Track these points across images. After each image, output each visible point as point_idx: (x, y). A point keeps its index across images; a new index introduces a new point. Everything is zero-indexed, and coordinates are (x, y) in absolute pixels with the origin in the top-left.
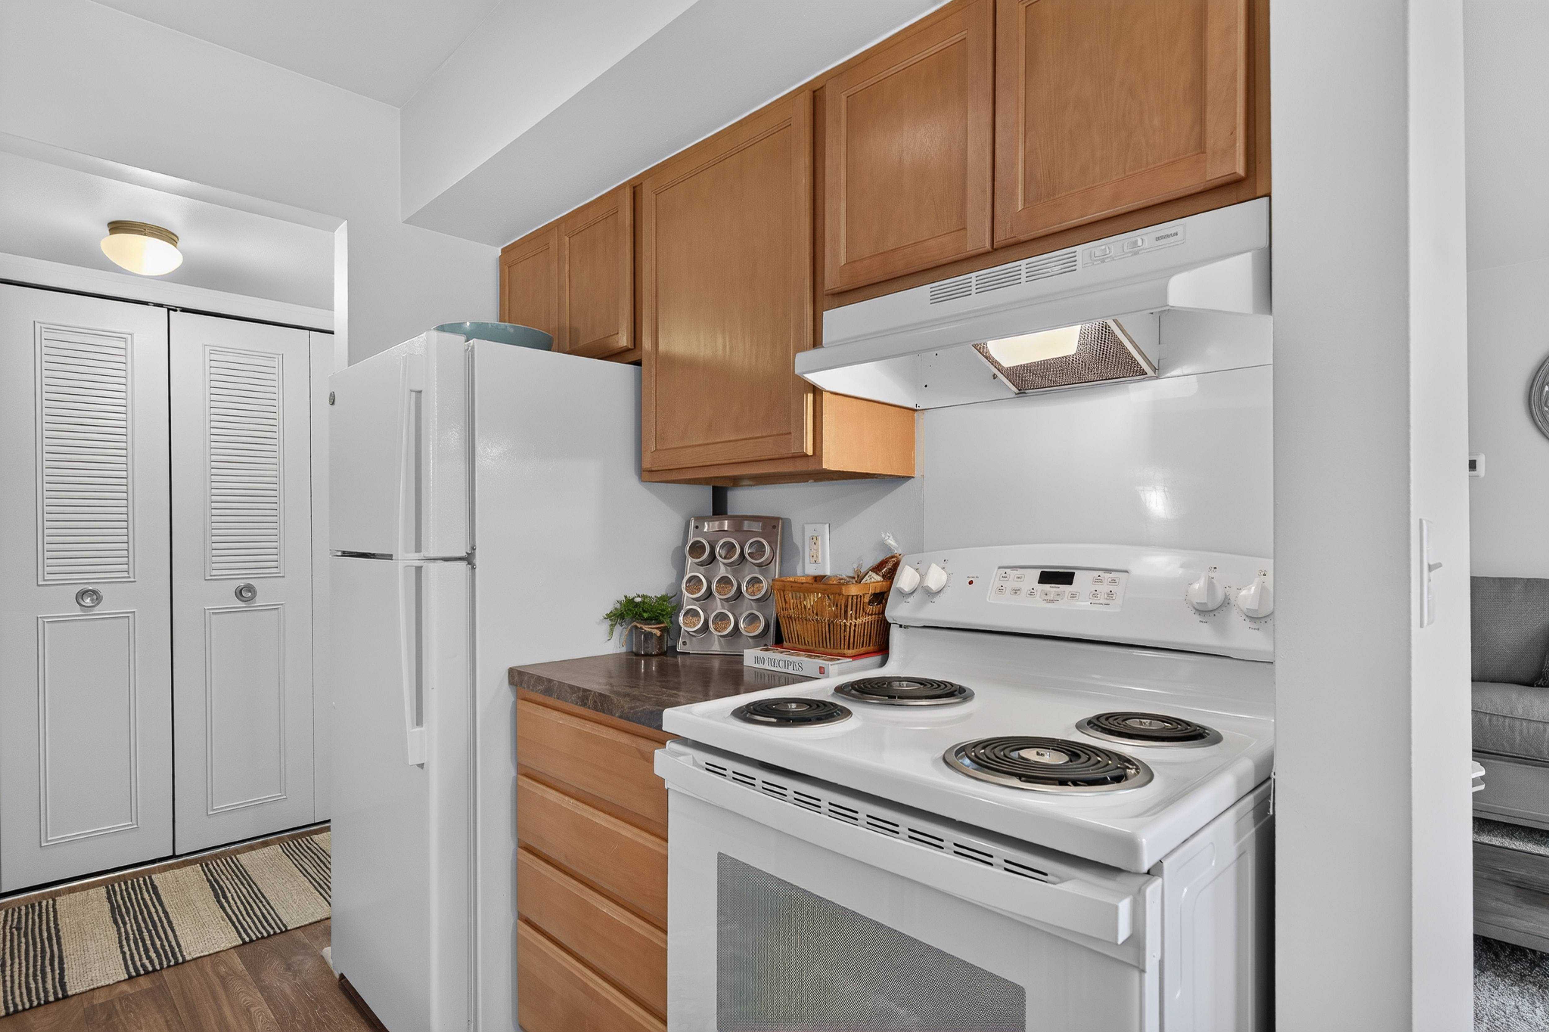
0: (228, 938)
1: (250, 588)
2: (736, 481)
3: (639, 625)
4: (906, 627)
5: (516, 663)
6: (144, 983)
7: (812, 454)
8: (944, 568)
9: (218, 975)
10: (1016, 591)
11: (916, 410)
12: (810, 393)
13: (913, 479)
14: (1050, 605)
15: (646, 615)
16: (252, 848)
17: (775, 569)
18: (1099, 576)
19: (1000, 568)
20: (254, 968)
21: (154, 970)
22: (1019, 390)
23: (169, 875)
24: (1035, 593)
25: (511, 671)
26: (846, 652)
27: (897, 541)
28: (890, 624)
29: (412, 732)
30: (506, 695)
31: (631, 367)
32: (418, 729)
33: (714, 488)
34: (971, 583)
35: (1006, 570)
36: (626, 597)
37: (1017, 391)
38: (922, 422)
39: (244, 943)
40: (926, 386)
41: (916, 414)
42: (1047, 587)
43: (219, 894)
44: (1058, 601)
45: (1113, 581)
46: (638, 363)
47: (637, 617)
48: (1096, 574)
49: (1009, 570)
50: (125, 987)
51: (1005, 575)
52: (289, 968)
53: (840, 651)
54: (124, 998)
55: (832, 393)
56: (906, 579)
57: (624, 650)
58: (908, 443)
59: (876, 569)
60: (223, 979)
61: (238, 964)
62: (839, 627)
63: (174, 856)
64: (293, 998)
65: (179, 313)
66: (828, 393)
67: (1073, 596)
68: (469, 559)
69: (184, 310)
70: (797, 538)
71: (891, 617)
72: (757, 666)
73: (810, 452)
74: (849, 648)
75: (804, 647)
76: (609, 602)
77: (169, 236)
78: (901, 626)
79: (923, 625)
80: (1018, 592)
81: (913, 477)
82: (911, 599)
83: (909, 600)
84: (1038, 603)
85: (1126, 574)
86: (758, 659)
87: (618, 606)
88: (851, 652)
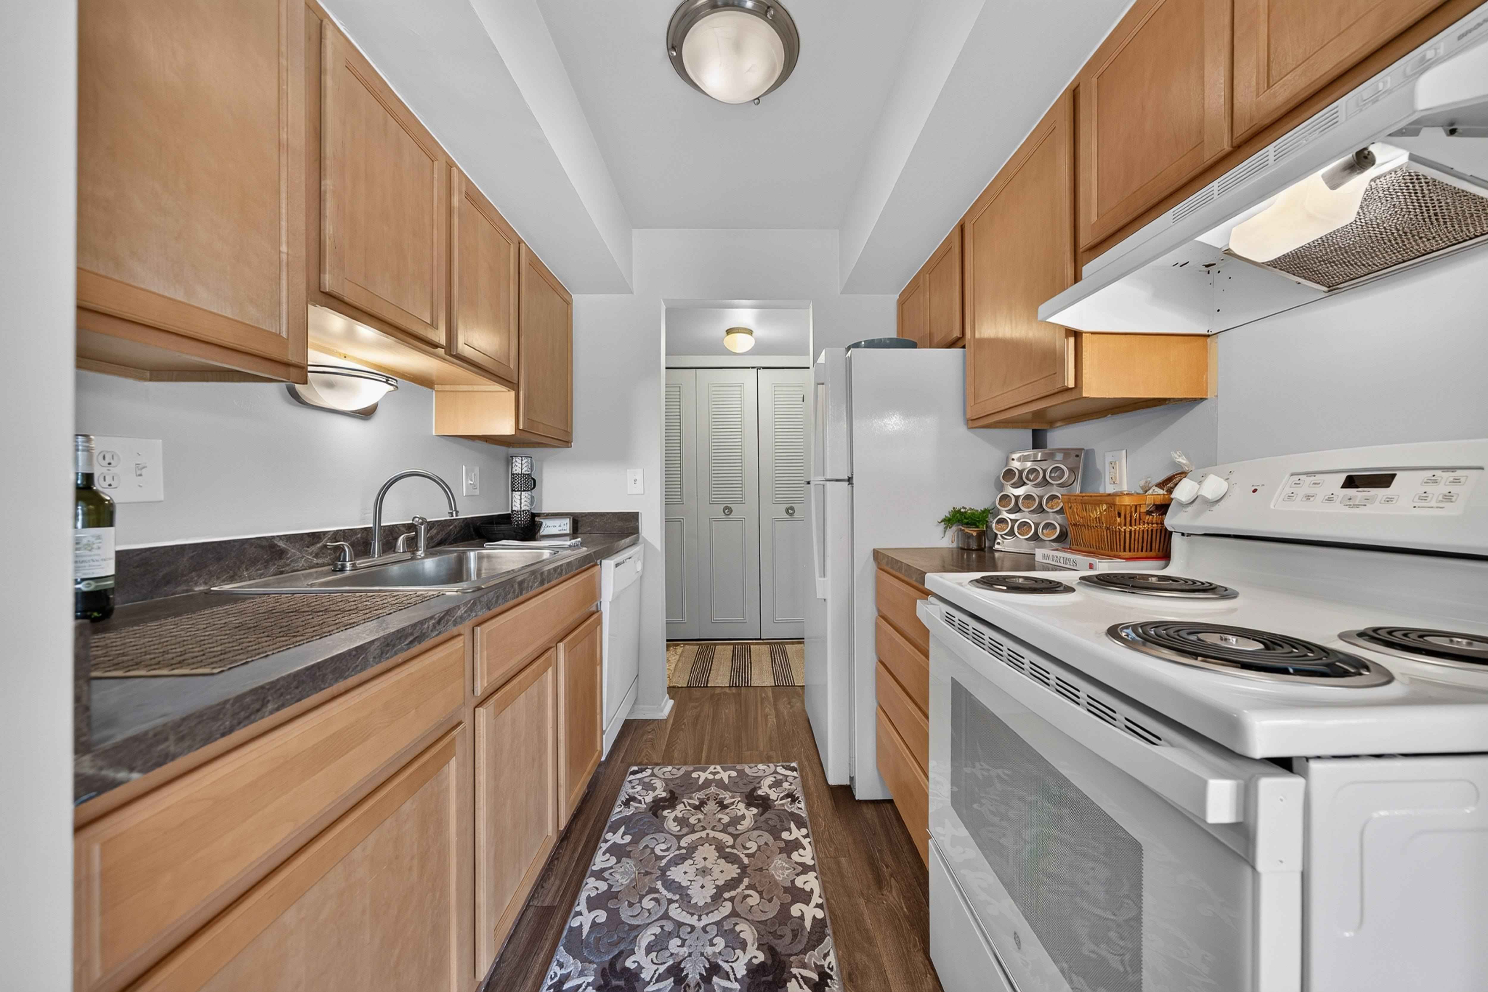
0: (769, 681)
1: (792, 508)
2: (1052, 424)
3: (963, 528)
4: (1189, 535)
5: (876, 547)
6: (734, 690)
7: (1073, 386)
8: (1228, 479)
9: (761, 695)
10: (1308, 497)
11: (1209, 336)
12: (1071, 336)
13: (1205, 401)
14: (1356, 511)
15: (966, 521)
16: (793, 643)
17: (1077, 489)
18: (1434, 476)
19: (1292, 475)
20: (776, 699)
21: (739, 686)
22: (1329, 287)
23: (757, 647)
24: (1335, 499)
25: (874, 550)
26: (1122, 554)
27: (1188, 458)
28: (1171, 533)
29: (819, 579)
30: (871, 566)
31: (962, 350)
32: (823, 579)
33: (1034, 431)
34: (1255, 491)
35: (1300, 477)
36: (954, 508)
37: (1326, 289)
38: (1219, 347)
39: (776, 686)
40: (1218, 311)
41: (1209, 340)
42: (1351, 492)
43: (773, 661)
44: (1365, 505)
45: (1456, 481)
46: (964, 347)
47: (960, 522)
48: (1430, 473)
49: (1305, 476)
50: (727, 690)
51: (1298, 482)
52: (789, 703)
53: (1117, 553)
54: (725, 694)
55: (1093, 333)
56: (1183, 491)
57: (955, 545)
58: (1201, 368)
59: (1161, 485)
60: (762, 699)
61: (770, 694)
62: (1118, 534)
63: (760, 639)
64: (786, 718)
65: (762, 370)
66: (1088, 334)
67: (1389, 500)
68: (850, 480)
69: (764, 368)
70: (1099, 465)
71: (1170, 525)
72: (1044, 561)
73: (1071, 384)
74: (1125, 551)
75: (1087, 549)
76: (945, 512)
77: (750, 332)
78: (1183, 534)
79: (1203, 533)
80: (1312, 499)
81: (1205, 399)
82: (1190, 509)
83: (1188, 509)
84: (1338, 508)
85: (1480, 471)
86: (1044, 556)
87: (948, 515)
88: (1127, 554)
